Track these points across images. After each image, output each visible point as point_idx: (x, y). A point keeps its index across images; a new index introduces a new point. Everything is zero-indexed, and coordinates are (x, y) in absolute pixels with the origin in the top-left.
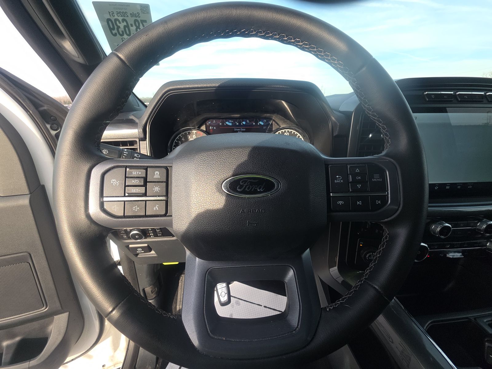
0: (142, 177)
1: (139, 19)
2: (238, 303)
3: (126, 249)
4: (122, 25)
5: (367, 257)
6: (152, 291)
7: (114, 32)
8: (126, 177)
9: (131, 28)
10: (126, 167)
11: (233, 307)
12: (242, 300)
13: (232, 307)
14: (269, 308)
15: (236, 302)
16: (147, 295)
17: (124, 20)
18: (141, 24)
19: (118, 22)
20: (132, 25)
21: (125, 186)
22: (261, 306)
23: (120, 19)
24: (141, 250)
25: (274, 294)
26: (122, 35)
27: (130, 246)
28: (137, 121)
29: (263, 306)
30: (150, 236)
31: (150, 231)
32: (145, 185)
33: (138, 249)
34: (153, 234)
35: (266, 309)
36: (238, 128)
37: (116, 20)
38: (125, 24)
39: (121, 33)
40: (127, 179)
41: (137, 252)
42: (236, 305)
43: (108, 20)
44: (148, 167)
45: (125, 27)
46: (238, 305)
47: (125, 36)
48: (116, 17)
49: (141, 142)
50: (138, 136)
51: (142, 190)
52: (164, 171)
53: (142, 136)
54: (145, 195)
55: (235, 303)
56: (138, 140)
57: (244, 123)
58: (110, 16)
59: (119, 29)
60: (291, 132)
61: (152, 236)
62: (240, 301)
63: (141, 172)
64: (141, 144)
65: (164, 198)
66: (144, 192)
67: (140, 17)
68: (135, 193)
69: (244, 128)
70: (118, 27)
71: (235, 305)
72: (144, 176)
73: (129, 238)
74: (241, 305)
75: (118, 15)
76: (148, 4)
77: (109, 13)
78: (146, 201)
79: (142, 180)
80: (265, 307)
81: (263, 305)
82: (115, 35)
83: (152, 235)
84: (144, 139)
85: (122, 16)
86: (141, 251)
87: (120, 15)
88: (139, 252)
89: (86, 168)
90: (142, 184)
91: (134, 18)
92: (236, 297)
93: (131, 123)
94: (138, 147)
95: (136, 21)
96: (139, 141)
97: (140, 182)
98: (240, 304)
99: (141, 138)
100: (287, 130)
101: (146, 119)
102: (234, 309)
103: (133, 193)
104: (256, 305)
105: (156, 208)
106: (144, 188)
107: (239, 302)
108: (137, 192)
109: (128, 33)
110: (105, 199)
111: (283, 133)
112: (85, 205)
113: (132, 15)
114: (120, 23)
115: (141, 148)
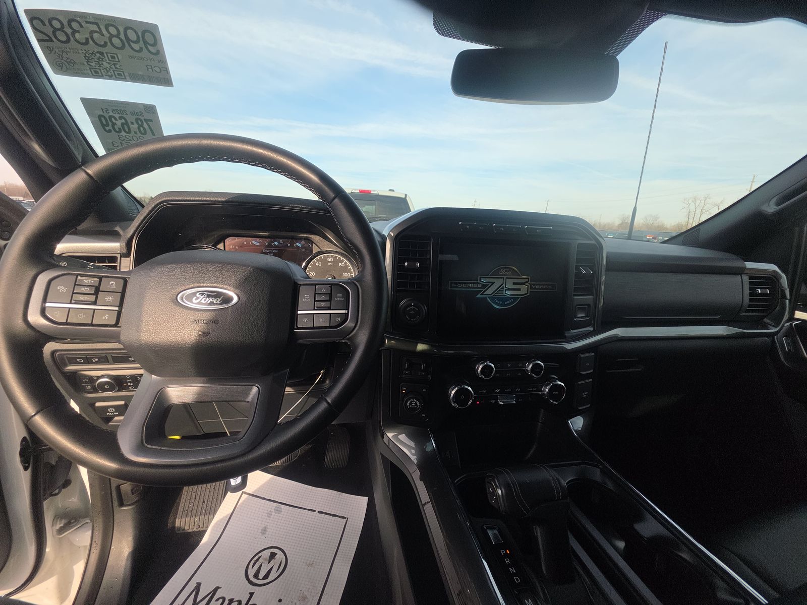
0: (93, 286)
1: (142, 118)
2: (279, 509)
3: (90, 409)
4: (119, 123)
5: (408, 404)
6: (132, 490)
7: (107, 128)
8: (75, 285)
9: (131, 126)
10: (78, 275)
11: (270, 517)
12: (285, 504)
13: (268, 516)
14: (326, 513)
15: (276, 509)
16: (123, 497)
17: (121, 118)
18: (145, 123)
19: (113, 119)
20: (132, 123)
21: (73, 293)
22: (315, 511)
23: (117, 116)
24: (114, 411)
25: (336, 492)
26: (120, 131)
27: (98, 404)
28: (121, 232)
29: (317, 512)
30: (128, 387)
31: (129, 379)
32: (96, 293)
33: (109, 410)
34: (132, 384)
35: (320, 515)
36: (268, 249)
37: (110, 117)
38: (123, 121)
39: (118, 130)
40: (76, 286)
41: (108, 414)
42: (276, 513)
43: (100, 117)
44: (103, 276)
45: (123, 124)
46: (278, 514)
47: (123, 133)
48: (111, 114)
49: (122, 258)
50: (119, 252)
51: (93, 298)
52: (122, 281)
53: (125, 251)
54: (95, 303)
55: (274, 510)
56: (119, 256)
57: (276, 243)
58: (103, 112)
59: (115, 126)
60: (336, 257)
61: (130, 388)
62: (283, 506)
63: (93, 281)
64: (122, 261)
65: (117, 308)
66: (94, 300)
67: (143, 116)
68: (83, 301)
69: (276, 250)
70: (114, 124)
71: (273, 514)
72: (97, 285)
73: (95, 390)
74: (282, 513)
75: (114, 112)
76: (154, 106)
77: (102, 109)
78: (94, 310)
79: (93, 289)
80: (320, 512)
81: (317, 510)
82: (110, 131)
83: (130, 386)
84: (128, 255)
85: (119, 114)
86: (113, 413)
87: (117, 113)
88: (110, 414)
89: (32, 273)
90: (93, 292)
91: (135, 117)
92: (277, 500)
93: (113, 235)
94: (119, 264)
95: (137, 120)
96: (121, 257)
97: (90, 290)
98: (281, 511)
99: (123, 254)
100: (330, 254)
101: (132, 231)
102: (271, 519)
103: (81, 301)
104: (307, 511)
105: (105, 318)
106: (95, 296)
107: (281, 508)
108: (86, 300)
109: (127, 130)
110: (48, 305)
111: (325, 258)
112: (24, 309)
113: (133, 113)
114: (116, 119)
115: (121, 266)
